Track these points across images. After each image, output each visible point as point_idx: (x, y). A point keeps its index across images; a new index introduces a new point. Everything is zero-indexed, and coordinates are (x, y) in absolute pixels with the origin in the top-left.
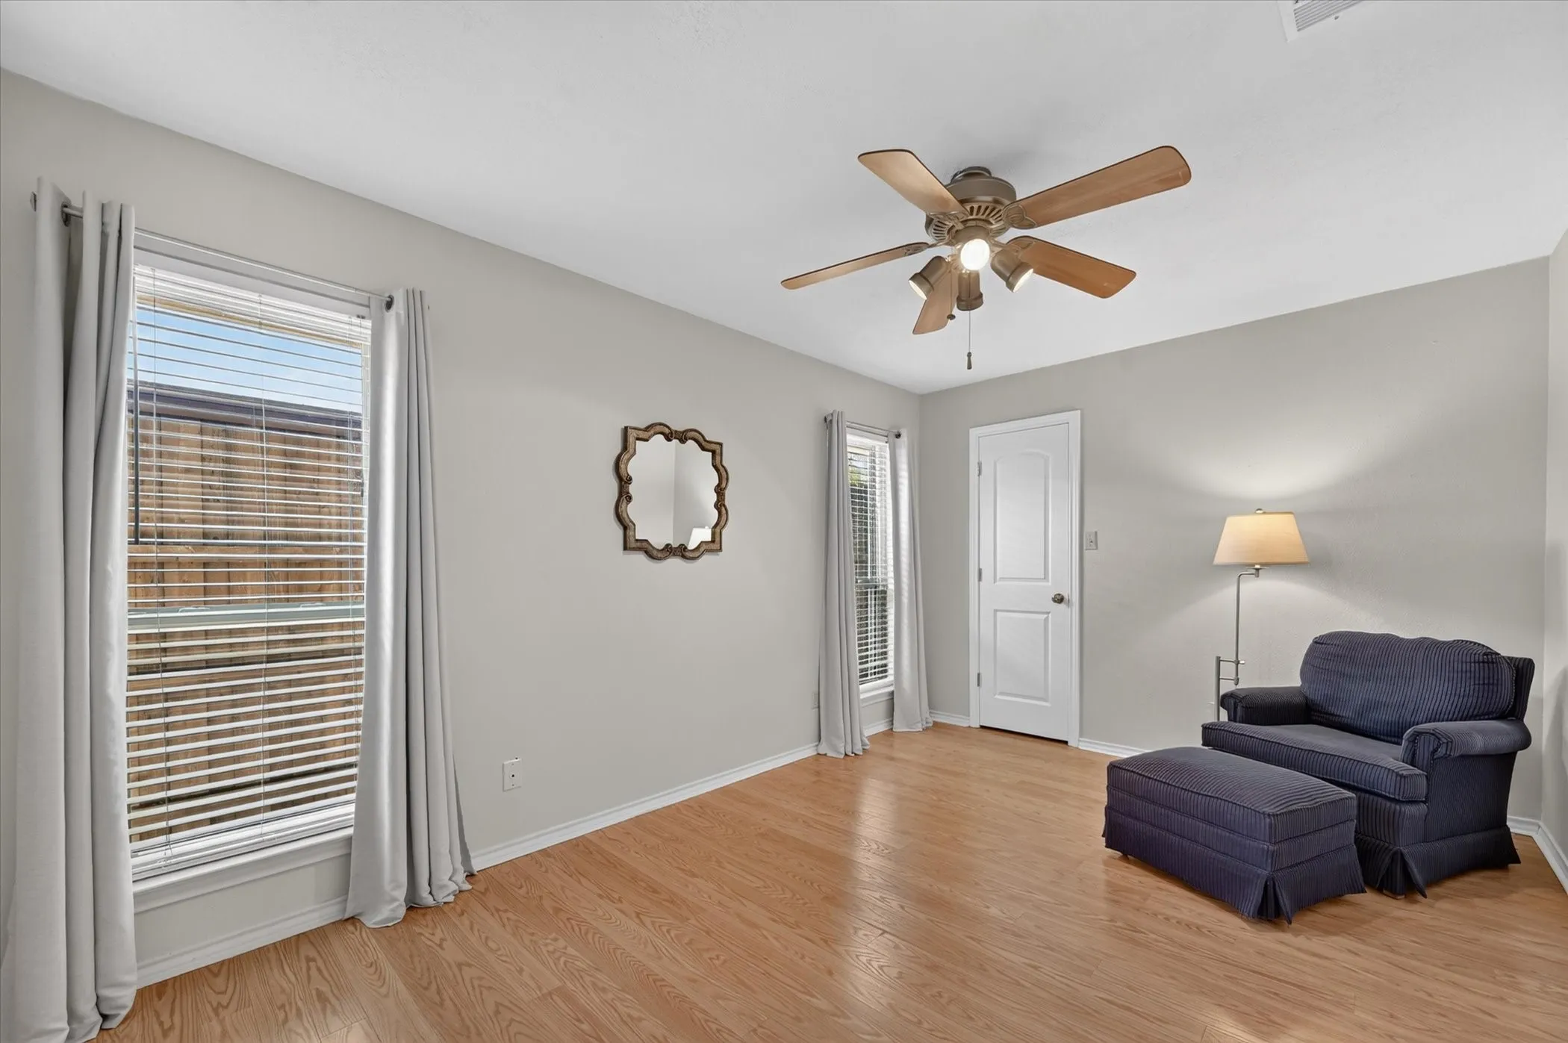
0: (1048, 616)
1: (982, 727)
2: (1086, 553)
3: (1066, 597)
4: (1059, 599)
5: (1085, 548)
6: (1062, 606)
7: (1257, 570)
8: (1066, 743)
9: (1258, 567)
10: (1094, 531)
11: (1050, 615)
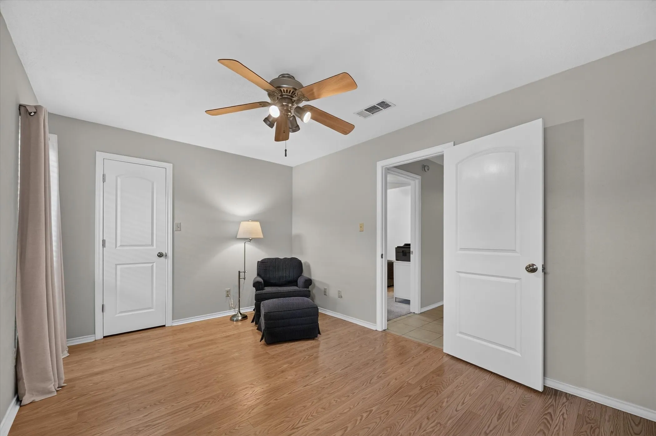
0: (153, 264)
1: (104, 337)
2: (175, 232)
3: (164, 253)
4: (160, 255)
5: (175, 230)
6: (162, 258)
7: (251, 240)
8: (164, 326)
9: (250, 239)
10: (180, 222)
11: (155, 264)
